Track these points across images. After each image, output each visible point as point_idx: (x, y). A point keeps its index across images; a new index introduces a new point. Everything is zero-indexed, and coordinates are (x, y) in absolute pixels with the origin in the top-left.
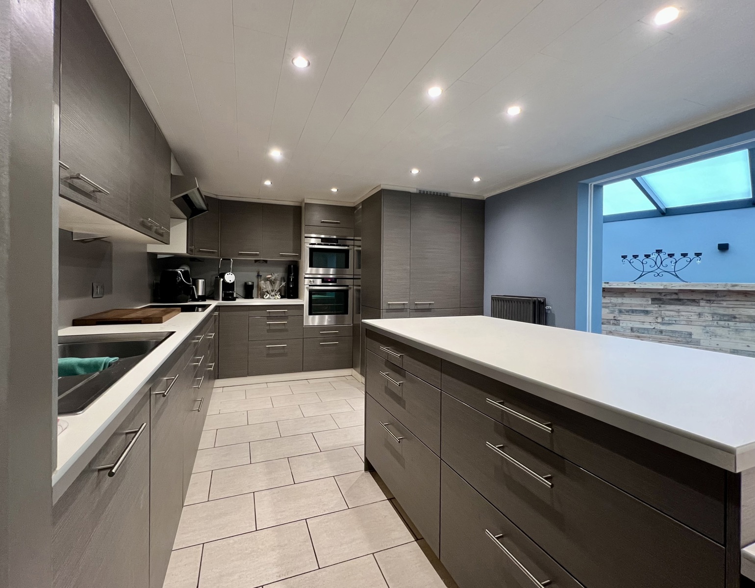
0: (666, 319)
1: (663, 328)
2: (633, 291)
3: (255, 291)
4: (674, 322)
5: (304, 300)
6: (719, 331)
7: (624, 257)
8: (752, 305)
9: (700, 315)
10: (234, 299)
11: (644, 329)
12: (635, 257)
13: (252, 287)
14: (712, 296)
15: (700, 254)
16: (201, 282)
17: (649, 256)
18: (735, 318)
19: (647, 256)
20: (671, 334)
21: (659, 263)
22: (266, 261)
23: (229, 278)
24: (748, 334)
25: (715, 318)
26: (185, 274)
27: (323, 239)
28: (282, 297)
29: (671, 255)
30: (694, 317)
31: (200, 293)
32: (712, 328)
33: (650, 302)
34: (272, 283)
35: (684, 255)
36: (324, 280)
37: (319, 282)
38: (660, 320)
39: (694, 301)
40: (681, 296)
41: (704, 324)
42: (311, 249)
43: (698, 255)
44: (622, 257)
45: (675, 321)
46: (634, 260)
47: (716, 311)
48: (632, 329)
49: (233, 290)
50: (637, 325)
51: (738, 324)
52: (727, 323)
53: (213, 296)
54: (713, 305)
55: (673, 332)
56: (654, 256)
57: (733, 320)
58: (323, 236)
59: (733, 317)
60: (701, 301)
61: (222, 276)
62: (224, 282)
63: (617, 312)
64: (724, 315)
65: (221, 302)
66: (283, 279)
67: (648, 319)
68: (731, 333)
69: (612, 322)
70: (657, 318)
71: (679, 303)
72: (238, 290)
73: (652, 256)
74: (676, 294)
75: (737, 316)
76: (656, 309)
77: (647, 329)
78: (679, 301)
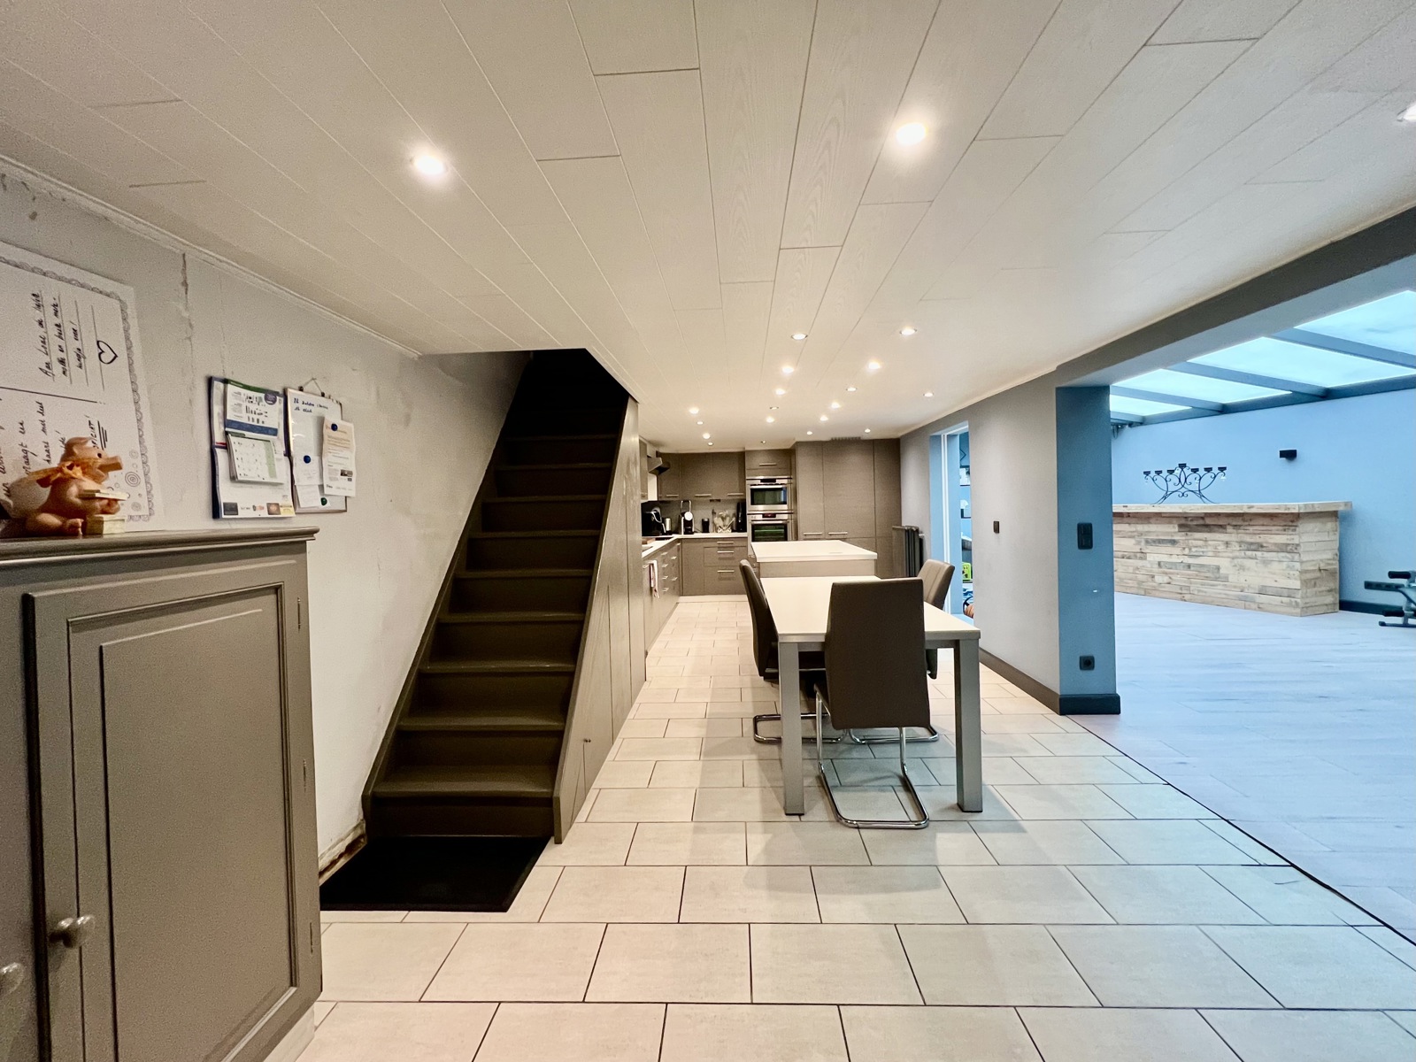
0: (1194, 549)
1: (1191, 561)
2: (1159, 515)
3: (711, 527)
4: (1201, 554)
5: (748, 534)
6: (1248, 563)
7: (1147, 473)
8: (1278, 530)
9: (1227, 544)
10: (692, 533)
11: (1172, 563)
12: (1158, 473)
13: (708, 522)
14: (1240, 520)
15: (1225, 468)
16: (668, 520)
17: (1173, 471)
18: (1262, 546)
19: (1171, 472)
20: (1198, 569)
21: (1183, 481)
22: (719, 501)
23: (688, 516)
24: (1275, 567)
25: (1243, 547)
26: (657, 514)
27: (762, 481)
28: (733, 531)
29: (1195, 471)
30: (1221, 548)
31: (668, 529)
32: (1239, 560)
33: (1177, 530)
34: (723, 519)
35: (1208, 470)
36: (764, 516)
37: (760, 517)
38: (1187, 551)
39: (1222, 527)
40: (1208, 521)
41: (1231, 555)
42: (752, 489)
43: (1222, 469)
44: (1145, 473)
45: (1203, 552)
46: (1157, 477)
47: (1242, 539)
48: (1159, 563)
49: (691, 526)
50: (1165, 558)
51: (1266, 554)
52: (1254, 553)
53: (677, 531)
54: (1240, 531)
55: (1202, 566)
56: (1178, 472)
57: (1260, 549)
58: (762, 477)
59: (1260, 547)
60: (1228, 527)
61: (683, 514)
62: (684, 520)
63: (1143, 543)
64: (1252, 544)
65: (682, 536)
66: (734, 515)
67: (1176, 550)
68: (1259, 565)
69: (1138, 555)
70: (1184, 548)
71: (1206, 529)
72: (697, 526)
73: (1176, 472)
74: (1203, 518)
75: (1265, 545)
76: (1184, 538)
77: (1175, 564)
78: (1207, 528)
